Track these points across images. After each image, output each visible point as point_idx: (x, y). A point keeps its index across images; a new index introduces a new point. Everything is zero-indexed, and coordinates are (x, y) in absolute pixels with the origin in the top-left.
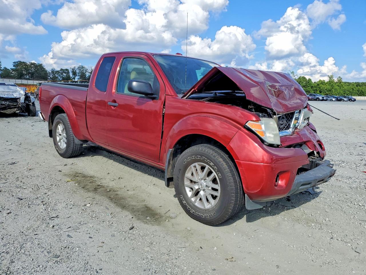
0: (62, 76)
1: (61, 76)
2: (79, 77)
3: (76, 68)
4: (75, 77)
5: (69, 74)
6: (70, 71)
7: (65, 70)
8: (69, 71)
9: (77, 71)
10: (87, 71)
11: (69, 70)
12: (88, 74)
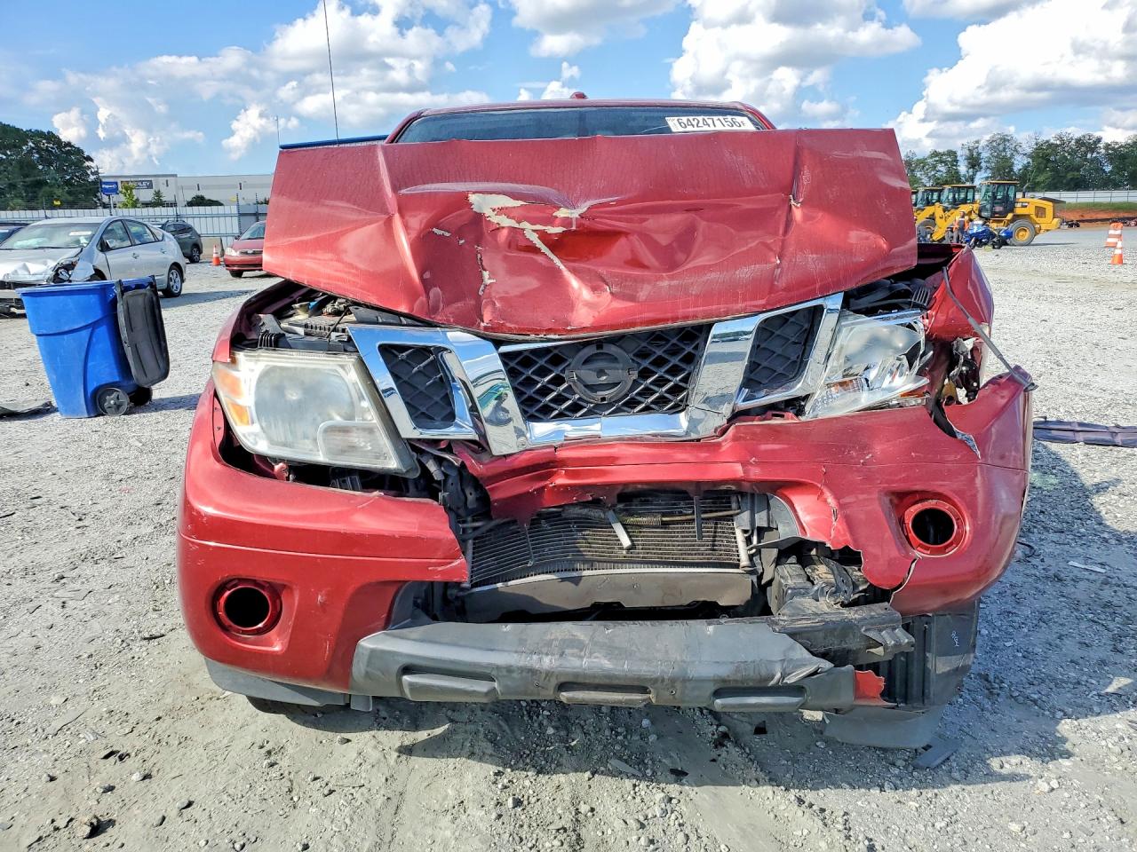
0: (933, 173)
1: (930, 175)
2: (989, 173)
3: (983, 143)
4: (974, 174)
5: (956, 166)
6: (962, 154)
7: (944, 154)
8: (956, 157)
9: (985, 155)
10: (1019, 149)
11: (959, 154)
12: (1019, 163)
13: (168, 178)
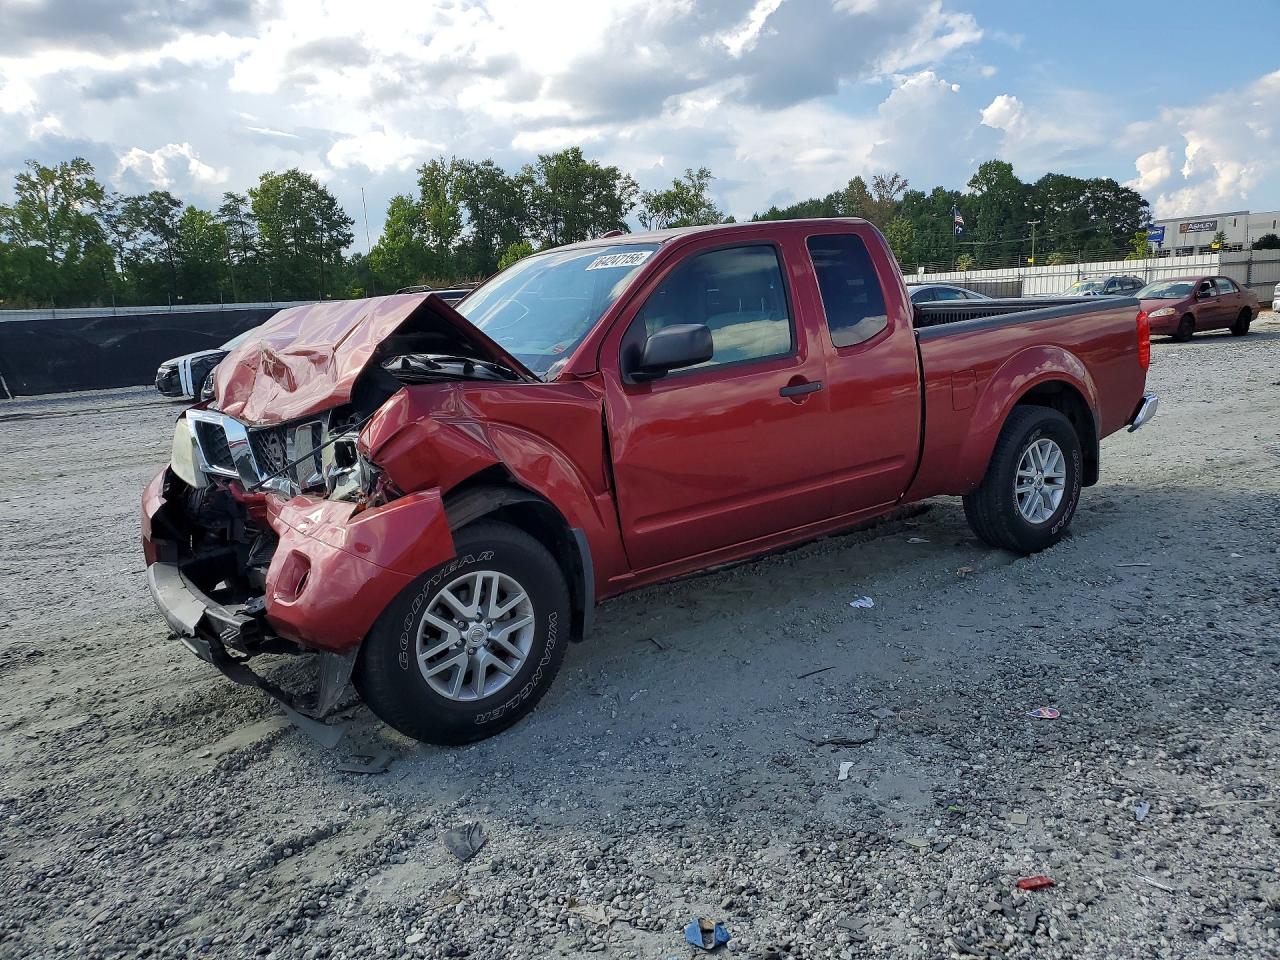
13: (1237, 217)
